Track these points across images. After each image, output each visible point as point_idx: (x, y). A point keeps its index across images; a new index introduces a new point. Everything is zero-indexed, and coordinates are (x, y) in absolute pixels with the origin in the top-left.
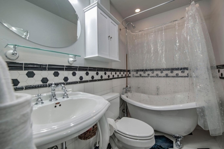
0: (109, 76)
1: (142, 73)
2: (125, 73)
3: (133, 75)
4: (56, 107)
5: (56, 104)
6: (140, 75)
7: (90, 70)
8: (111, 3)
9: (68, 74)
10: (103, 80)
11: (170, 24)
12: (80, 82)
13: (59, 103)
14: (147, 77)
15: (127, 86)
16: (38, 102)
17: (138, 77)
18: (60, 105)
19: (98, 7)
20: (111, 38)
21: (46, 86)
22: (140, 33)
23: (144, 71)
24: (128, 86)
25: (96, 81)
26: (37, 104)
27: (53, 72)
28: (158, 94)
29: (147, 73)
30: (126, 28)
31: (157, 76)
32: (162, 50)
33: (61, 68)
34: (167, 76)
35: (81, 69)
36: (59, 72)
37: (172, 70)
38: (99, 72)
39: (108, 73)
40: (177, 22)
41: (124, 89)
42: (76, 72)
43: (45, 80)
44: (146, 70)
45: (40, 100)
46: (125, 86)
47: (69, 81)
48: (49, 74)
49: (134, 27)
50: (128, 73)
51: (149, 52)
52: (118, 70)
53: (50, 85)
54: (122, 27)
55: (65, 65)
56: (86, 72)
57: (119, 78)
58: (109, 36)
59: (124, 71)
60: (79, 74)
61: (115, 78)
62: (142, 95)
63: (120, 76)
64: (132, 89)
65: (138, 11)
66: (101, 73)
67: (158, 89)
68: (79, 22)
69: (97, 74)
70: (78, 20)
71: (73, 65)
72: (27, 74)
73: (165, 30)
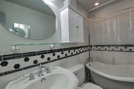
0: (77, 52)
1: (100, 48)
2: (88, 48)
3: (94, 49)
4: (42, 81)
5: (42, 79)
6: (99, 49)
7: (64, 51)
8: (77, 2)
9: (50, 55)
10: (73, 55)
11: (124, 11)
12: (58, 59)
13: (44, 78)
14: (104, 50)
15: (89, 58)
16: (31, 79)
17: (98, 50)
18: (45, 80)
19: (69, 8)
20: (78, 27)
21: (36, 66)
22: (99, 19)
23: (102, 46)
24: (91, 57)
25: (68, 57)
26: (30, 80)
27: (41, 56)
28: (113, 64)
29: (104, 48)
30: (88, 17)
31: (113, 50)
32: (117, 31)
33: (46, 52)
34: (121, 50)
35: (58, 50)
36: (44, 55)
37: (126, 46)
38: (70, 51)
39: (77, 50)
40: (130, 9)
41: (87, 59)
42: (55, 53)
43: (35, 62)
44: (104, 46)
45: (32, 77)
46: (88, 58)
47: (50, 60)
48: (38, 58)
49: (94, 16)
50: (90, 47)
51: (106, 33)
52: (83, 47)
53: (39, 65)
54: (86, 17)
55: (48, 50)
56: (61, 52)
57: (84, 52)
58: (77, 27)
59: (87, 46)
60: (57, 54)
61: (81, 52)
62: (101, 63)
63: (84, 50)
64: (93, 60)
65: (97, 4)
66: (72, 51)
67: (114, 60)
68: (56, 20)
69: (69, 52)
70: (56, 19)
71: (53, 49)
72: (24, 60)
73: (119, 15)
